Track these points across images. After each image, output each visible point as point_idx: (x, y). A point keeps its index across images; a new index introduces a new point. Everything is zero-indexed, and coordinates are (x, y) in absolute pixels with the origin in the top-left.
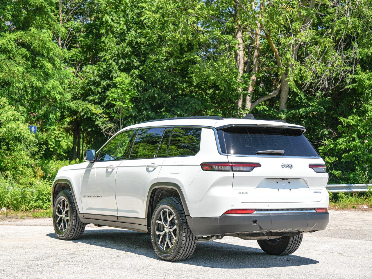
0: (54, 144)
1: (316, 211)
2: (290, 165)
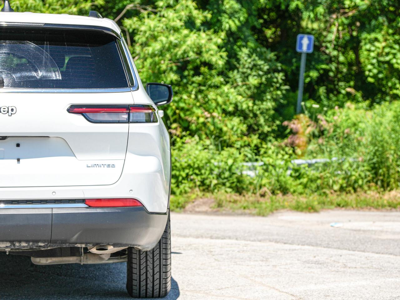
0: (374, 68)
1: (87, 206)
2: (8, 108)
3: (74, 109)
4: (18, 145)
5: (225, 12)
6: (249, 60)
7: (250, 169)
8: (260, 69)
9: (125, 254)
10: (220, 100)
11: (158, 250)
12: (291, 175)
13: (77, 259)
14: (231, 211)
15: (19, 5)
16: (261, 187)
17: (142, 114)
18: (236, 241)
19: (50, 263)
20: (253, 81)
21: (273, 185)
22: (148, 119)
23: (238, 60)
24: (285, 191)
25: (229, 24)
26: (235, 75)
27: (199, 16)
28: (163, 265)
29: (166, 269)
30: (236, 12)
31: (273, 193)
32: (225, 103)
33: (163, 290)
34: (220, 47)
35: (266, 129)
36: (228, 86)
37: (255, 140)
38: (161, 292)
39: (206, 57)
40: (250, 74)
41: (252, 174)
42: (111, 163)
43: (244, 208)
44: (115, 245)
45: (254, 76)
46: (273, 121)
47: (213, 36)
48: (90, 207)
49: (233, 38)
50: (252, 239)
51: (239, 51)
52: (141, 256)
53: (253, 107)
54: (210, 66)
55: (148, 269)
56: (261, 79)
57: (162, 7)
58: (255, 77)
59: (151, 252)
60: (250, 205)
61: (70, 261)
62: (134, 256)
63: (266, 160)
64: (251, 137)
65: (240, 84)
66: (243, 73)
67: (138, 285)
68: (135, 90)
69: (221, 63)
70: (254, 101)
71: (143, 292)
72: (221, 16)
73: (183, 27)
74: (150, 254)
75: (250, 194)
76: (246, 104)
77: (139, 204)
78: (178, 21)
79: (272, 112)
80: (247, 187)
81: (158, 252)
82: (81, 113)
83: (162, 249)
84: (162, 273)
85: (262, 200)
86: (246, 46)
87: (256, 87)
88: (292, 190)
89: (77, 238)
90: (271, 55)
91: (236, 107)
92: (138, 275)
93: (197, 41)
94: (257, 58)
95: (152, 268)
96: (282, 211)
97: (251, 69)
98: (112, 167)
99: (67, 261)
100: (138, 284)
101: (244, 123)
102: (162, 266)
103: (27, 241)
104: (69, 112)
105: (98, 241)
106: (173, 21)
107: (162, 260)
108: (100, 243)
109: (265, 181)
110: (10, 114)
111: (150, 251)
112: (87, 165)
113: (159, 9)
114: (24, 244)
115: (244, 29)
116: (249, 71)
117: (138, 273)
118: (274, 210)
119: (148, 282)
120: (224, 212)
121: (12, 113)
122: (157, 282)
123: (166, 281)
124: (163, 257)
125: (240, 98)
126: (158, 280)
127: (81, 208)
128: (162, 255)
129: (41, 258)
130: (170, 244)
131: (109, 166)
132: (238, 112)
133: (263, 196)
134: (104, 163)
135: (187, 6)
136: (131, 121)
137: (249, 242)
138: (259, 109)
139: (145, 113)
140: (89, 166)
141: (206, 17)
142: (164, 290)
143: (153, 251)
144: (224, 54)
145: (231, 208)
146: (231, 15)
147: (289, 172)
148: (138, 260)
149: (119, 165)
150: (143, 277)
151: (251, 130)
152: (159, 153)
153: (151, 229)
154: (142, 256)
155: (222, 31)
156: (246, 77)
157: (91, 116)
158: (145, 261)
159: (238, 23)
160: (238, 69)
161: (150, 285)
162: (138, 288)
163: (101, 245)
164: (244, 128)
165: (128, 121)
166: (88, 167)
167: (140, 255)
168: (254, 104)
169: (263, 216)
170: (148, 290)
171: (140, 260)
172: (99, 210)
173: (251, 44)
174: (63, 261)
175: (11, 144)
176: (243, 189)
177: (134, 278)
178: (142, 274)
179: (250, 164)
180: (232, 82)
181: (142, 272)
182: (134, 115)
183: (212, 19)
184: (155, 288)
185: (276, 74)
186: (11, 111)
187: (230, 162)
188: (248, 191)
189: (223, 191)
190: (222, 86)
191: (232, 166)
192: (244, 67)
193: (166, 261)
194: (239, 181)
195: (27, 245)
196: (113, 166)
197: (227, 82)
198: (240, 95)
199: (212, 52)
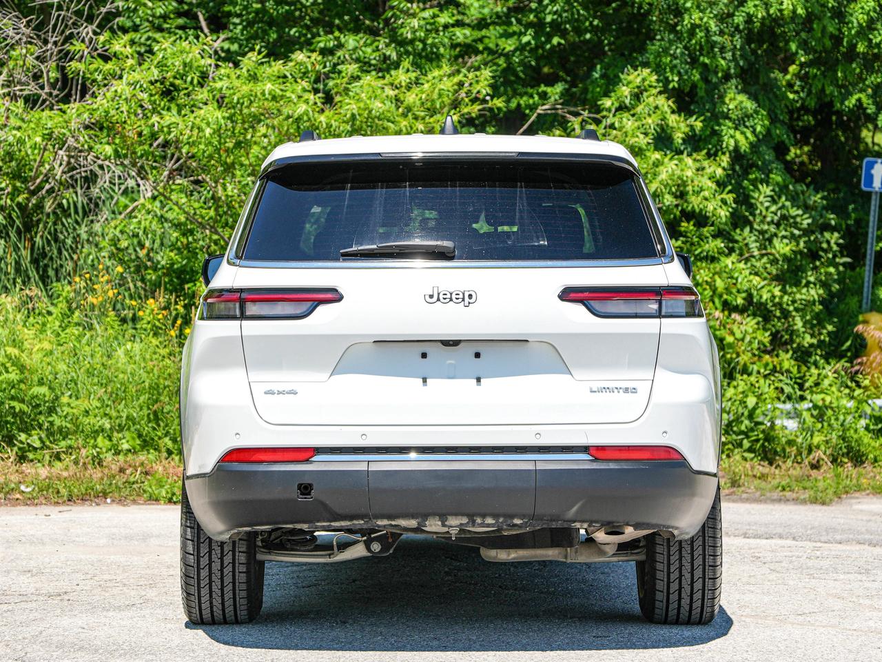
1: (591, 458)
2: (464, 294)
3: (569, 294)
4: (477, 355)
5: (727, 117)
6: (773, 208)
7: (789, 415)
8: (796, 225)
9: (638, 547)
10: (720, 284)
11: (701, 538)
12: (867, 428)
13: (560, 553)
14: (758, 493)
15: (355, 112)
16: (810, 451)
17: (680, 303)
18: (794, 542)
19: (514, 558)
20: (782, 247)
21: (834, 447)
22: (689, 310)
23: (752, 208)
24: (858, 458)
25: (736, 138)
26: (746, 236)
27: (680, 126)
28: (710, 566)
29: (715, 573)
30: (748, 116)
31: (834, 461)
32: (728, 290)
33: (707, 610)
34: (721, 184)
35: (808, 340)
36: (734, 257)
37: (786, 360)
38: (705, 613)
39: (695, 202)
40: (776, 235)
41: (792, 425)
42: (630, 385)
43: (784, 489)
44: (637, 526)
45: (784, 237)
46: (821, 324)
47: (706, 164)
48: (596, 459)
49: (741, 166)
50: (823, 539)
51: (753, 191)
52: (672, 548)
53: (781, 297)
54: (701, 219)
55: (684, 572)
56: (798, 244)
57: (609, 110)
58: (785, 241)
59: (689, 543)
60: (794, 484)
61: (549, 556)
62: (659, 549)
63: (818, 398)
64: (777, 356)
65: (756, 253)
66: (762, 232)
67: (665, 601)
68: (667, 261)
69: (724, 213)
70: (784, 287)
71: (672, 613)
72: (719, 125)
73: (652, 147)
74: (686, 546)
75: (789, 463)
76: (768, 292)
77: (676, 456)
78: (642, 136)
79: (818, 308)
80: (784, 450)
81: (701, 543)
82: (581, 301)
83: (707, 538)
84: (707, 580)
85: (814, 473)
86: (766, 182)
87: (786, 258)
88: (871, 456)
89: (577, 512)
90: (816, 198)
91: (749, 299)
92: (665, 583)
93: (678, 172)
94: (788, 204)
95: (689, 571)
96: (857, 495)
97: (778, 225)
98: (632, 392)
99: (543, 556)
100: (665, 598)
101: (765, 330)
102: (707, 568)
103: (495, 516)
104: (562, 300)
105: (609, 519)
106: (633, 136)
107: (707, 557)
108: (613, 522)
109: (817, 439)
110: (467, 304)
111: (686, 541)
112: (591, 389)
113: (605, 113)
114: (490, 521)
115: (763, 148)
116: (773, 229)
117: (666, 580)
118: (842, 493)
119: (683, 595)
120: (744, 496)
121: (471, 301)
122: (698, 596)
123: (713, 593)
124: (709, 551)
125: (756, 280)
126: (701, 591)
127: (582, 462)
128: (707, 547)
129: (498, 550)
130: (721, 529)
131: (626, 390)
132: (752, 306)
133: (816, 466)
134: (619, 384)
135: (656, 107)
136: (663, 313)
137: (819, 544)
138: (794, 302)
139: (685, 301)
140: (594, 390)
141: (691, 127)
142: (709, 610)
143: (692, 540)
144: (730, 198)
145: (757, 489)
146: (739, 123)
147: (863, 422)
148: (666, 557)
149: (643, 388)
150: (674, 587)
151: (778, 342)
152: (709, 368)
153: (697, 500)
154: (674, 549)
155: (724, 153)
156: (766, 240)
157: (596, 305)
158: (677, 557)
159: (752, 138)
160: (751, 224)
161: (685, 602)
162: (665, 606)
163: (615, 524)
164: (765, 337)
165: (659, 315)
166: (591, 392)
167: (669, 547)
168: (784, 291)
169: (823, 503)
170: (682, 610)
171: (669, 556)
172: (612, 466)
173: (777, 177)
174: (536, 556)
175: (466, 352)
176: (776, 453)
177: (658, 587)
178: (672, 581)
179: (788, 406)
180: (741, 249)
181: (673, 577)
182: (669, 303)
183: (702, 130)
184: (694, 606)
185: (827, 235)
186: (467, 298)
187: (751, 401)
188: (785, 457)
189: (738, 457)
190: (722, 259)
191: (754, 409)
192: (762, 222)
193: (714, 559)
194: (768, 438)
195: (494, 522)
196: (634, 390)
197: (731, 250)
198: (756, 274)
199: (706, 194)
